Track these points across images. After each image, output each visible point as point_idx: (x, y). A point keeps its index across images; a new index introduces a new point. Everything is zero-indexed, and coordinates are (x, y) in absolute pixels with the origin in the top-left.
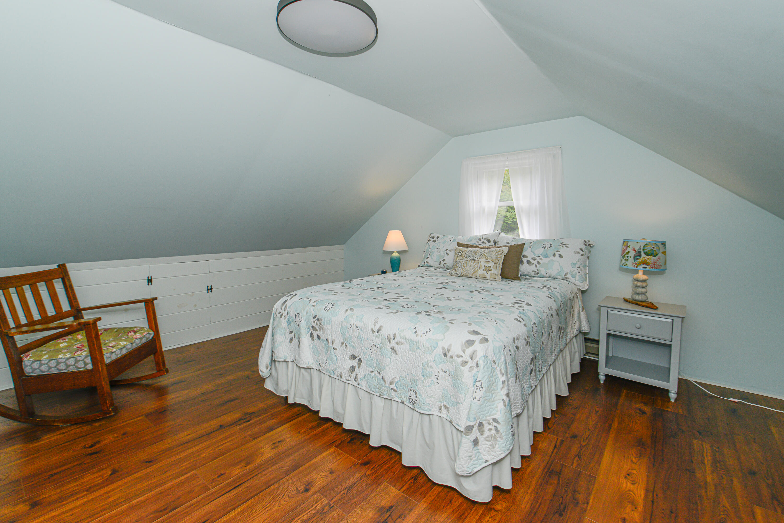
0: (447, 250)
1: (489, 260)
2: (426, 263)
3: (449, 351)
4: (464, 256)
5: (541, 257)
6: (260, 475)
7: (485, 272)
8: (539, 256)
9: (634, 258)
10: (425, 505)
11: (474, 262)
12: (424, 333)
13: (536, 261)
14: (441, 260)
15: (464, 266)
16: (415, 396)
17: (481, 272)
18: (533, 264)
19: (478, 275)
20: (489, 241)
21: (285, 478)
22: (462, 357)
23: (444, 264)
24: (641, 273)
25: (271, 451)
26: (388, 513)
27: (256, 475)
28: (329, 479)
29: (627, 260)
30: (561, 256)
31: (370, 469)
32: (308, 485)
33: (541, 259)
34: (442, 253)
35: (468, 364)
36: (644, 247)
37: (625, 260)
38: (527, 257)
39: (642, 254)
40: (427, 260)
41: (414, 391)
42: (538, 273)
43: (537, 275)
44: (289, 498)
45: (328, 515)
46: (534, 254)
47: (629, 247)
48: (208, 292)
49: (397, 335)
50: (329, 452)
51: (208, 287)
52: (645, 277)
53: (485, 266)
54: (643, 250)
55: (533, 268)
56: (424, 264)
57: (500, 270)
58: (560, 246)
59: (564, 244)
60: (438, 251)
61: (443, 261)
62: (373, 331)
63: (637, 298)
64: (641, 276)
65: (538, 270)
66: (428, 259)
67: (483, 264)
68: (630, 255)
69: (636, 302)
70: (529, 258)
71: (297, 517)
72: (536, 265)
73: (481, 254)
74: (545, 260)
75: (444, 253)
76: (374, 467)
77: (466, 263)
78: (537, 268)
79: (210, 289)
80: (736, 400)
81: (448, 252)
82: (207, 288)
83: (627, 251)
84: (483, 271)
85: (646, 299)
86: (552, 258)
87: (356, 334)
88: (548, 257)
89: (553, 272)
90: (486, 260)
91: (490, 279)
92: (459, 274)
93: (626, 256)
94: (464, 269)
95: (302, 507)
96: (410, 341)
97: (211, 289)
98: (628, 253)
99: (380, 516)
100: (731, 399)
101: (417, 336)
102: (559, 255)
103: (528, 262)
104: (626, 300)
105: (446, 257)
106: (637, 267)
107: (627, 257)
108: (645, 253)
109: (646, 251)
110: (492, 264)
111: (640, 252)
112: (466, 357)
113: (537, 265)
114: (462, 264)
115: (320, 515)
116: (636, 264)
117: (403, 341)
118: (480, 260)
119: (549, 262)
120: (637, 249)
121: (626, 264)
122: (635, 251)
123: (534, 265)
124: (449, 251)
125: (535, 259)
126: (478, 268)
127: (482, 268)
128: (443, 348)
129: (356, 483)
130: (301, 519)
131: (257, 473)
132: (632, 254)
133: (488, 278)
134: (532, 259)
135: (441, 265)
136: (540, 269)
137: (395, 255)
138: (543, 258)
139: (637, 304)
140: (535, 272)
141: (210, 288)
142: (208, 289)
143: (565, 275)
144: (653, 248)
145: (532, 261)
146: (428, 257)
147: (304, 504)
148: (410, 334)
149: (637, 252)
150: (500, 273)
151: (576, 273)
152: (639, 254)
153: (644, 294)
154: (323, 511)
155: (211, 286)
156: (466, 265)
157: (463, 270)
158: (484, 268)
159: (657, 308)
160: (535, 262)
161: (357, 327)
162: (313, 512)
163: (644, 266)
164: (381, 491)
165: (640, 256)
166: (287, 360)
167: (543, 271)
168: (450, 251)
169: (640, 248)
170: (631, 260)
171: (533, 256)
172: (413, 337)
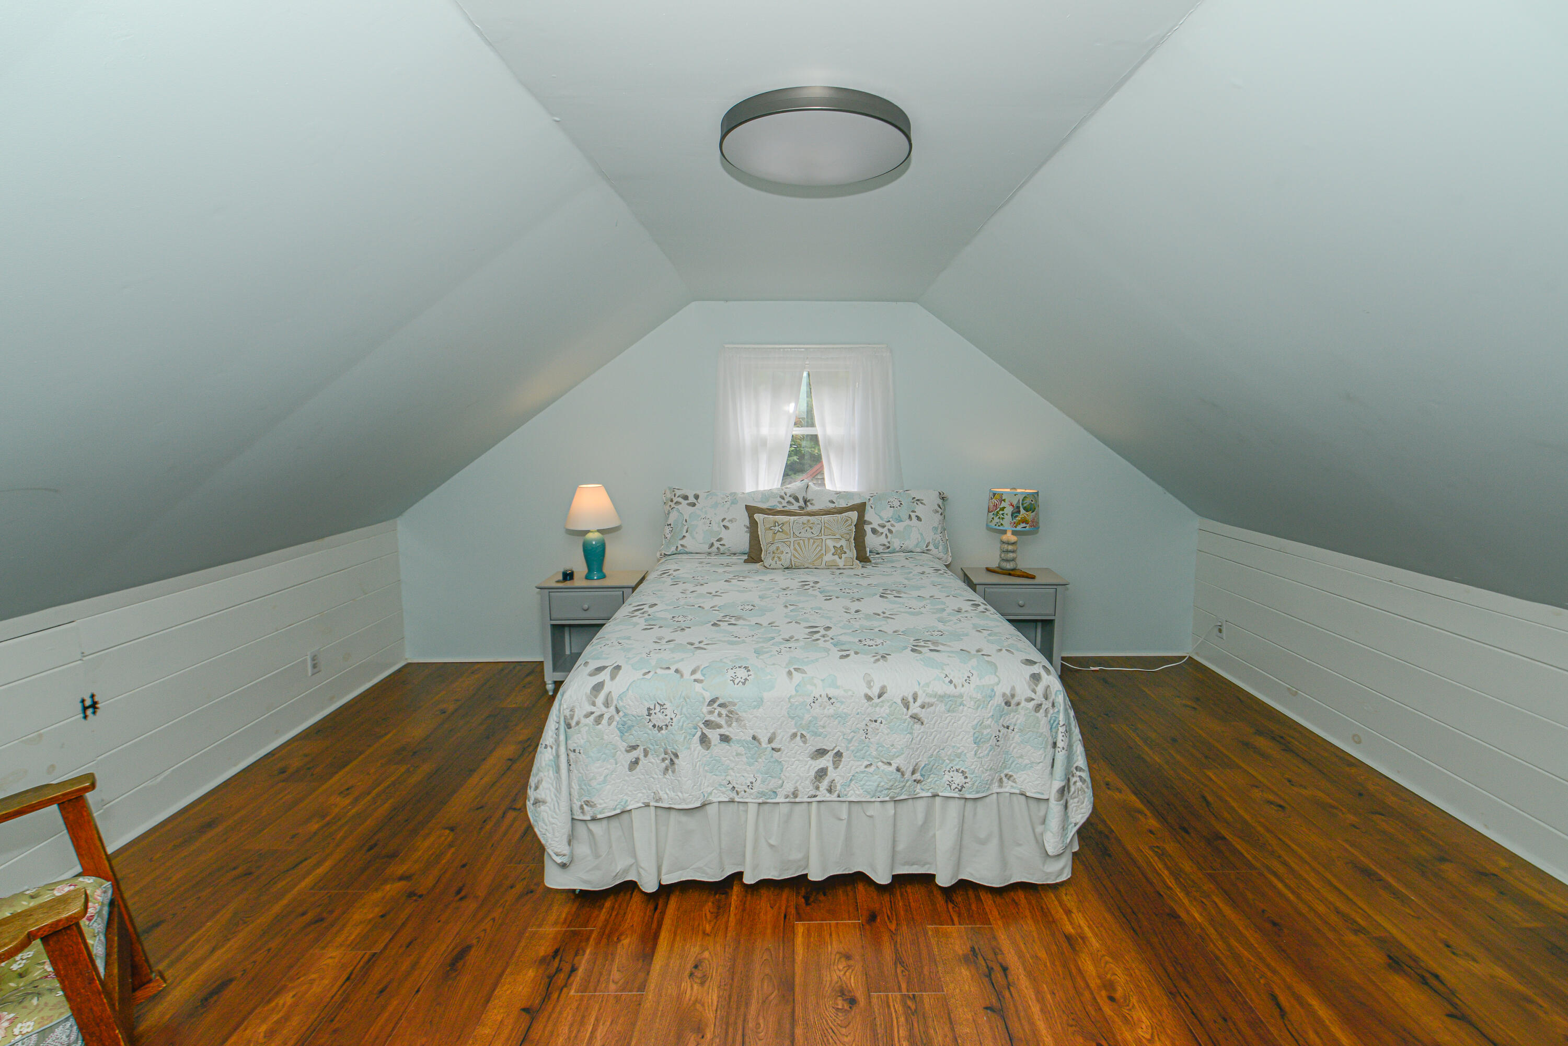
0: (723, 520)
1: (838, 536)
2: (680, 548)
3: (1013, 696)
4: (788, 531)
5: (892, 522)
6: (749, 1032)
7: (836, 557)
8: (889, 521)
9: (1012, 515)
10: (1000, 923)
11: (814, 542)
12: (966, 680)
13: (886, 528)
14: (714, 540)
15: (795, 550)
16: (963, 778)
17: (828, 557)
18: (882, 533)
19: (824, 563)
20: (797, 499)
21: (797, 1008)
22: (1033, 699)
23: (720, 546)
24: (1009, 534)
25: (706, 988)
26: (980, 958)
27: (743, 1035)
28: (859, 967)
29: (1003, 518)
30: (919, 518)
31: (888, 922)
32: (843, 994)
33: (892, 525)
34: (715, 527)
35: (1043, 706)
36: (1023, 500)
37: (999, 518)
38: (870, 523)
39: (1022, 509)
40: (682, 542)
41: (957, 771)
42: (889, 547)
43: (887, 551)
44: (845, 1027)
45: (924, 1008)
46: (881, 518)
47: (1004, 500)
48: (85, 717)
49: (920, 693)
50: (800, 934)
51: (83, 701)
52: (1013, 538)
53: (834, 547)
54: (1022, 504)
55: (882, 539)
56: (676, 550)
57: (855, 551)
58: (913, 502)
59: (918, 500)
60: (704, 523)
61: (718, 540)
62: (869, 698)
63: (1009, 566)
64: (1009, 537)
65: (889, 542)
66: (685, 539)
67: (830, 543)
68: (1006, 511)
69: (1008, 572)
70: (875, 526)
71: (893, 1040)
72: (886, 535)
73: (820, 526)
74: (899, 527)
75: (719, 527)
76: (888, 917)
77: (799, 544)
78: (889, 539)
79: (90, 707)
80: (1097, 668)
81: (726, 523)
82: (80, 706)
83: (1001, 507)
84: (833, 554)
85: (1015, 566)
86: (908, 522)
87: (831, 710)
88: (902, 521)
89: (910, 544)
90: (834, 537)
91: (845, 567)
92: (787, 564)
93: (1001, 512)
94: (797, 555)
95: (881, 1024)
96: (942, 698)
97: (94, 705)
98: (1003, 509)
99: (977, 968)
100: (1092, 668)
101: (955, 687)
102: (917, 516)
103: (874, 531)
104: (988, 570)
105: (724, 534)
106: (1016, 527)
107: (1003, 514)
108: (1025, 509)
109: (1025, 505)
110: (843, 543)
111: (1018, 507)
112: (1039, 698)
113: (888, 534)
114: (792, 547)
115: (916, 1017)
116: (1015, 523)
117: (932, 700)
118: (823, 537)
119: (905, 528)
120: (1015, 503)
121: (1002, 524)
122: (1013, 506)
123: (884, 535)
124: (729, 521)
125: (884, 527)
126: (823, 551)
127: (830, 550)
128: (1004, 695)
129: (897, 950)
130: (902, 1040)
131: (740, 1032)
132: (1009, 510)
133: (841, 566)
134: (879, 525)
135: (714, 549)
136: (893, 540)
137: (593, 536)
138: (895, 524)
139: (1010, 574)
140: (884, 545)
141: (88, 702)
142: (85, 709)
143: (927, 546)
144: (1032, 501)
145: (880, 530)
146: (684, 536)
147: (878, 1019)
148: (942, 688)
149: (1015, 508)
150: (855, 555)
151: (939, 541)
152: (1017, 511)
153: (1013, 560)
154: (911, 1009)
155: (93, 696)
156: (800, 547)
157: (795, 557)
158: (833, 550)
159: (1033, 577)
160: (885, 530)
161: (830, 699)
162: (902, 1019)
163: (1024, 525)
164: (936, 939)
165: (1019, 512)
166: (628, 808)
167: (896, 544)
168: (731, 521)
169: (1019, 502)
170: (1008, 518)
171: (881, 522)
172: (950, 689)
